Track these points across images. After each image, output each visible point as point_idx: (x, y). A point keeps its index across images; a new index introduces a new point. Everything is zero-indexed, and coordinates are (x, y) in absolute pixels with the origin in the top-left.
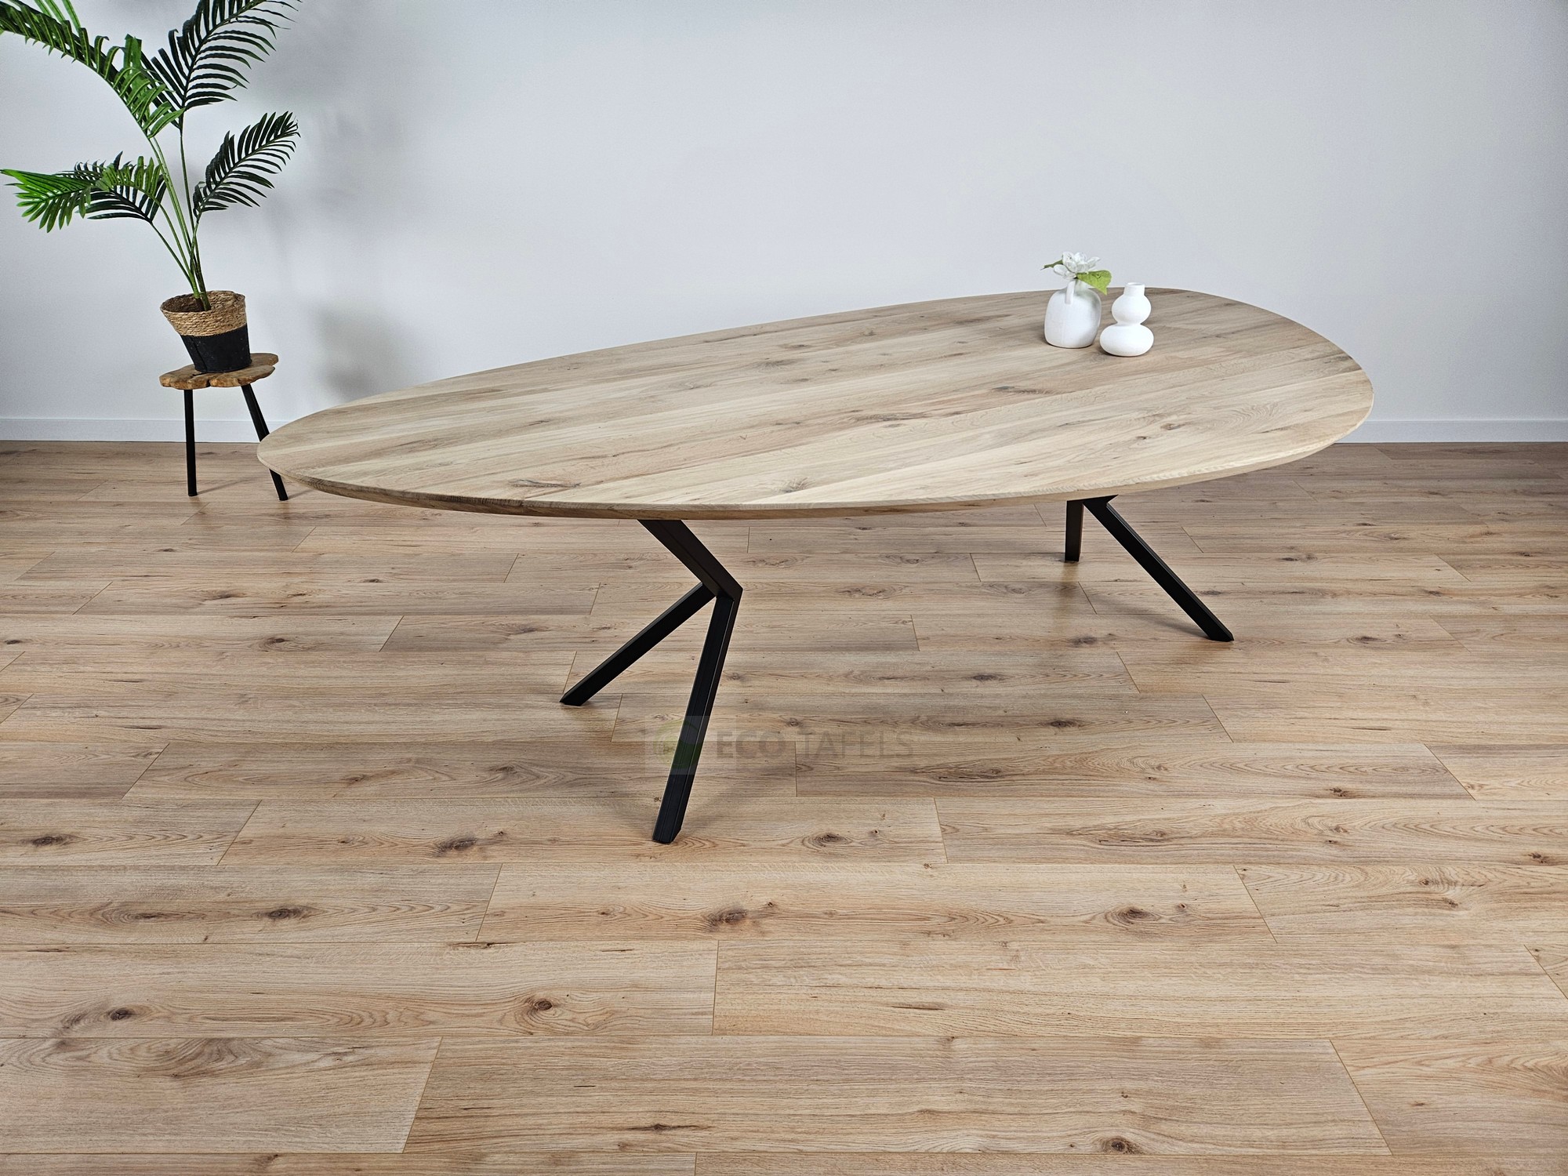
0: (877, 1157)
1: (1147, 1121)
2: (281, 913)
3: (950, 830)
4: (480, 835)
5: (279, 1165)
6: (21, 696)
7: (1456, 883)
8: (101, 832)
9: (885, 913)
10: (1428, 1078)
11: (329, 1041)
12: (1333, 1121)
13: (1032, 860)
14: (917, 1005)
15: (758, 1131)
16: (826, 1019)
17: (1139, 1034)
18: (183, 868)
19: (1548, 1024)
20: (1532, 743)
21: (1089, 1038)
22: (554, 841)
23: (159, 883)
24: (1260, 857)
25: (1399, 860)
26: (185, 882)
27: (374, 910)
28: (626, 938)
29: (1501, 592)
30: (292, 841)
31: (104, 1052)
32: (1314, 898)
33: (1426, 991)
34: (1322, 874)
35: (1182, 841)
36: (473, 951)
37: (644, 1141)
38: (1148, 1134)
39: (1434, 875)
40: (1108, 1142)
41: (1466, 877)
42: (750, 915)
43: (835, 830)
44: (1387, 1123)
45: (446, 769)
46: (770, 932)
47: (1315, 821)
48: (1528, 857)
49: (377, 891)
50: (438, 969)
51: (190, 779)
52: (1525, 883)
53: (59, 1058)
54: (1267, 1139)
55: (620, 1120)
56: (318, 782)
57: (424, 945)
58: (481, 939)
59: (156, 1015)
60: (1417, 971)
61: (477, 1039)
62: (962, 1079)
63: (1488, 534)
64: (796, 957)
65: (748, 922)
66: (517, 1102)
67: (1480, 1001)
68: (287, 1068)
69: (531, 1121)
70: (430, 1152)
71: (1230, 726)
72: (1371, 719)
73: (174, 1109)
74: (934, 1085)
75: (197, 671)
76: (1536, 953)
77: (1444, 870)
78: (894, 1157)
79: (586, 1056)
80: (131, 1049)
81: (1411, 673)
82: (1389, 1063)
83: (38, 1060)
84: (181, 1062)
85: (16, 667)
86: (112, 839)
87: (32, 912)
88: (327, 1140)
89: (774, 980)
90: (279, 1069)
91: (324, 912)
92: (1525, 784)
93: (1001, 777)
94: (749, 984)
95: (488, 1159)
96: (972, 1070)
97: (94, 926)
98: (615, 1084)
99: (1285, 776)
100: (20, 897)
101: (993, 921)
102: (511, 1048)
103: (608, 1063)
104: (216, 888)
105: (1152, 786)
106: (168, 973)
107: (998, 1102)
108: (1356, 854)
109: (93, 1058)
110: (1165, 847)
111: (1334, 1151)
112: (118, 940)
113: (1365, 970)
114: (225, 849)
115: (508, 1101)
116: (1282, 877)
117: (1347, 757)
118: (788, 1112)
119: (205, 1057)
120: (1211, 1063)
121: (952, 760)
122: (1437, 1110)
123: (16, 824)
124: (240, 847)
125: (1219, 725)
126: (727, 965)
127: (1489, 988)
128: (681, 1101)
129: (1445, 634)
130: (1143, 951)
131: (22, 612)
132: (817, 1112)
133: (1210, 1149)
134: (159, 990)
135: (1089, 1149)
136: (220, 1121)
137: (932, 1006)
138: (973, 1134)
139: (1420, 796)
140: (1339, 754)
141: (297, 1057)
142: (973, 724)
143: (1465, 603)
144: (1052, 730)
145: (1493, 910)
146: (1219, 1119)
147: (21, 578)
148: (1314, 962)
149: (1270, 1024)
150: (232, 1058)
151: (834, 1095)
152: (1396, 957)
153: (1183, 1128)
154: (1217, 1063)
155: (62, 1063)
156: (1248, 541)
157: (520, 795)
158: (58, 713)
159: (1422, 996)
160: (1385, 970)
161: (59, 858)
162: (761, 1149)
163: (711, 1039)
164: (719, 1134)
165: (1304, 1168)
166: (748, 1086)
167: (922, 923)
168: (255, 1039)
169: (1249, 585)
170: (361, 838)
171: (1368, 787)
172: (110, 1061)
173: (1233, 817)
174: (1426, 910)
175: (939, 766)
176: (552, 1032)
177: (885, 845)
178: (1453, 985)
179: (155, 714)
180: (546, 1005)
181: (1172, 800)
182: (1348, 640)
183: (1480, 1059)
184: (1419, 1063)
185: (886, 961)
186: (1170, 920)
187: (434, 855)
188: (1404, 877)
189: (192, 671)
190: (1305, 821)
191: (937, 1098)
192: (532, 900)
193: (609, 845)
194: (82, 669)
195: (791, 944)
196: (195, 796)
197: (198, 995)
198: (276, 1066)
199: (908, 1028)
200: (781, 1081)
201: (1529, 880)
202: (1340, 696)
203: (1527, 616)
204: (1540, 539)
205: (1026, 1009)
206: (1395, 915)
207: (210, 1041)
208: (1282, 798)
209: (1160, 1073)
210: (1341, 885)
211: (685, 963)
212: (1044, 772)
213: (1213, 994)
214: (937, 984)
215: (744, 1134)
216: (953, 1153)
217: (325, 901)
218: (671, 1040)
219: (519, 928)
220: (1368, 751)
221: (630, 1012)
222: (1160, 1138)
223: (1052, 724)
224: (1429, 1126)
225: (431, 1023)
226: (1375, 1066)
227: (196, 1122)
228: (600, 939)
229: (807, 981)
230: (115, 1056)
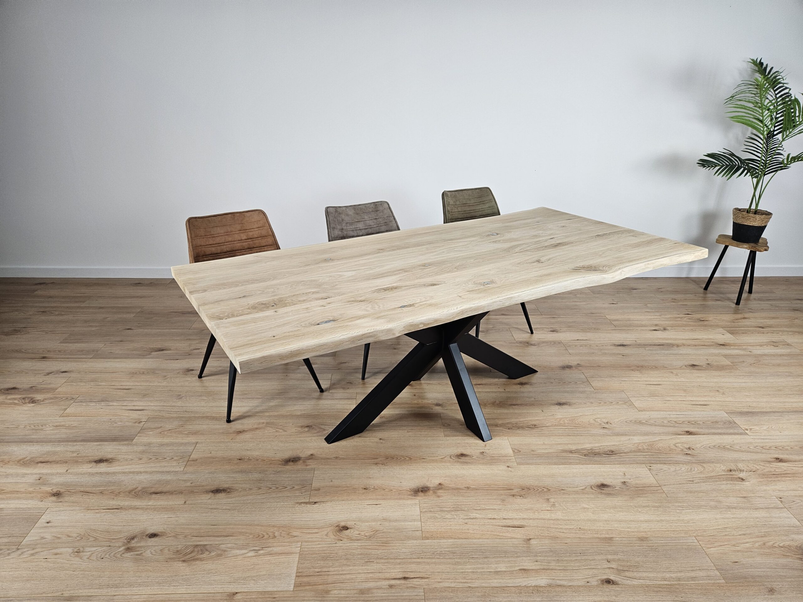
0: (503, 589)
1: (619, 571)
2: (217, 491)
3: (517, 451)
4: (302, 455)
5: (238, 597)
6: (75, 396)
7: (743, 471)
8: (126, 456)
9: (492, 487)
10: (738, 551)
11: (250, 545)
12: (700, 570)
13: (555, 464)
14: (512, 526)
15: (449, 579)
16: (472, 532)
17: (612, 536)
18: (168, 472)
19: (788, 528)
20: (771, 410)
21: (590, 538)
22: (336, 458)
23: (158, 479)
24: (657, 461)
25: (718, 461)
26: (170, 478)
27: (260, 489)
28: (377, 499)
29: (752, 344)
30: (217, 459)
31: (149, 551)
32: (682, 478)
33: (735, 516)
34: (684, 468)
35: (621, 455)
36: (308, 506)
37: (400, 584)
38: (620, 577)
39: (733, 467)
40: (603, 580)
41: (747, 468)
42: (431, 489)
43: (465, 452)
44: (722, 570)
45: (281, 427)
46: (442, 496)
47: (679, 445)
48: (773, 459)
49: (260, 480)
50: (294, 513)
51: (162, 433)
52: (773, 470)
53: (128, 555)
54: (672, 577)
55: (388, 576)
56: (223, 433)
57: (286, 503)
58: (311, 500)
59: (170, 535)
60: (729, 508)
61: (318, 543)
62: (537, 556)
63: (744, 318)
64: (455, 506)
65: (431, 492)
66: (340, 569)
67: (758, 520)
68: (234, 556)
69: (348, 577)
70: (306, 590)
71: (637, 404)
72: (700, 401)
73: (186, 575)
74: (524, 558)
75: (155, 384)
76: (780, 499)
77: (738, 465)
78: (511, 588)
79: (368, 549)
80: (161, 550)
81: (715, 380)
82: (721, 546)
83: (119, 556)
84: (186, 554)
85: (68, 384)
86: (132, 460)
87: (101, 493)
88: (258, 586)
89: (447, 516)
90: (231, 557)
91: (237, 490)
92: (770, 428)
93: (537, 428)
94: (435, 518)
95: (332, 592)
96: (540, 552)
97: (132, 498)
98: (382, 561)
99: (664, 426)
100: (94, 486)
101: (541, 490)
102: (333, 547)
103: (379, 552)
104: (185, 480)
105: (605, 431)
106: (171, 517)
107: (553, 565)
108: (698, 459)
109: (144, 554)
110: (613, 457)
111: (701, 582)
112: (145, 504)
113: (707, 508)
114: (185, 463)
115: (336, 568)
116: (667, 469)
117: (691, 417)
118: (461, 571)
119: (196, 553)
120: (644, 547)
121: (513, 420)
122: (743, 564)
123: (85, 454)
124: (192, 462)
125: (631, 405)
126: (424, 510)
127: (761, 514)
128: (413, 567)
129: (729, 363)
130: (609, 501)
131: (65, 358)
132: (474, 571)
133: (648, 582)
134: (168, 525)
135: (595, 583)
136: (208, 579)
137: (519, 526)
138: (544, 578)
139: (724, 434)
140: (687, 416)
141: (238, 552)
142: (521, 405)
143: (737, 349)
144: (557, 407)
145: (760, 482)
146: (650, 570)
147: (61, 343)
148: (684, 505)
149: (668, 531)
150: (208, 553)
151: (481, 563)
152: (720, 502)
153: (635, 574)
154: (647, 547)
155: (130, 557)
156: (636, 322)
157: (317, 438)
158: (93, 404)
159: (733, 518)
160: (716, 507)
161: (109, 469)
162: (453, 586)
163: (422, 541)
164: (433, 581)
165: (689, 589)
166: (442, 560)
167: (510, 491)
168: (216, 544)
169: (639, 342)
170: (248, 458)
171: (701, 430)
172: (151, 555)
173: (643, 444)
174: (731, 482)
175: (508, 423)
176: (351, 539)
177: (488, 458)
178: (745, 513)
179: (140, 404)
180: (346, 528)
181: (615, 437)
182: (686, 366)
183: (760, 543)
184: (734, 545)
185: (495, 508)
186: (620, 488)
187: (282, 465)
188: (720, 468)
189: (153, 385)
190: (675, 445)
191: (526, 564)
192: (331, 483)
193: (362, 459)
194: (100, 384)
195: (452, 501)
196: (166, 440)
197: (187, 526)
198: (229, 556)
199: (509, 535)
200: (456, 558)
201: (775, 469)
202: (685, 391)
203: (765, 355)
204: (768, 321)
205: (561, 527)
206: (718, 484)
207: (197, 546)
208: (663, 436)
209: (623, 552)
210: (694, 472)
211: (406, 510)
212: (555, 425)
213: (642, 519)
214: (520, 517)
215: (443, 580)
216: (537, 586)
217: (236, 485)
218: (405, 542)
219: (327, 496)
220: (699, 414)
221: (384, 531)
222: (626, 578)
223: (557, 404)
224: (741, 571)
225: (295, 536)
226: (715, 547)
227: (197, 580)
228: (366, 499)
229: (462, 516)
230: (154, 553)
